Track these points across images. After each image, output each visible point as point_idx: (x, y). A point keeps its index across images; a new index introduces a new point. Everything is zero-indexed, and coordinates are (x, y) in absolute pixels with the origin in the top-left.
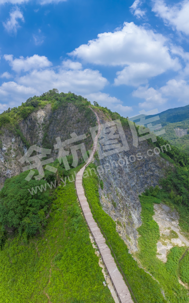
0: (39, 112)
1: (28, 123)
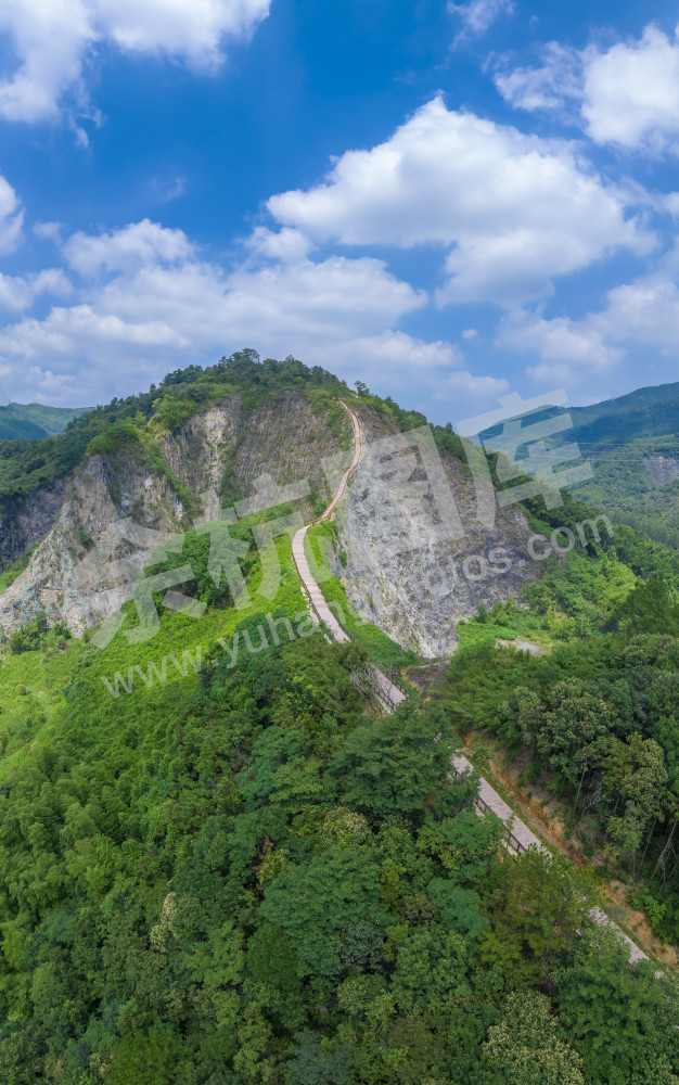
0: (209, 414)
1: (183, 442)
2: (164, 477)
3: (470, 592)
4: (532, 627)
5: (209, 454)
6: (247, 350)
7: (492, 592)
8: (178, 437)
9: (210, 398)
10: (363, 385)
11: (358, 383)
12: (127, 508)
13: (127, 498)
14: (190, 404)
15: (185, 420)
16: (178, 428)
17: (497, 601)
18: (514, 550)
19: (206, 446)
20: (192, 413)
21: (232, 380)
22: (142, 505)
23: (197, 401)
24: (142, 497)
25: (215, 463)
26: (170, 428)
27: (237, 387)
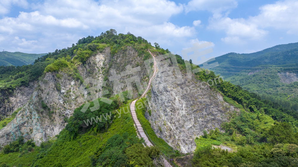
0: (97, 56)
1: (87, 66)
2: (79, 81)
3: (200, 126)
4: (227, 140)
5: (98, 72)
6: (111, 30)
7: (209, 126)
8: (85, 65)
9: (98, 49)
10: (157, 44)
11: (155, 43)
12: (64, 93)
13: (63, 89)
14: (90, 52)
15: (88, 58)
16: (85, 61)
17: (211, 129)
18: (217, 109)
19: (96, 68)
20: (90, 55)
21: (106, 42)
22: (70, 92)
23: (92, 50)
24: (70, 89)
25: (100, 75)
26: (82, 61)
27: (108, 45)
